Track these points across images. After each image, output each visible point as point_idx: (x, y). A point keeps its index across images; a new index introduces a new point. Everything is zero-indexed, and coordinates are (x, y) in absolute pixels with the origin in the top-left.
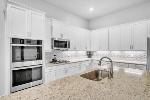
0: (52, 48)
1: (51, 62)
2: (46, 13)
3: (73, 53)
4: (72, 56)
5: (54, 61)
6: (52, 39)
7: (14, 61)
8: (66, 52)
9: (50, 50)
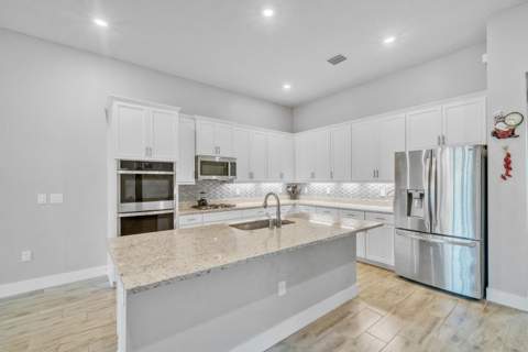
0: (196, 177)
1: (195, 207)
2: (179, 108)
3: (249, 186)
4: (246, 195)
5: (202, 204)
6: (196, 158)
7: (124, 199)
8: (230, 186)
9: (191, 181)
